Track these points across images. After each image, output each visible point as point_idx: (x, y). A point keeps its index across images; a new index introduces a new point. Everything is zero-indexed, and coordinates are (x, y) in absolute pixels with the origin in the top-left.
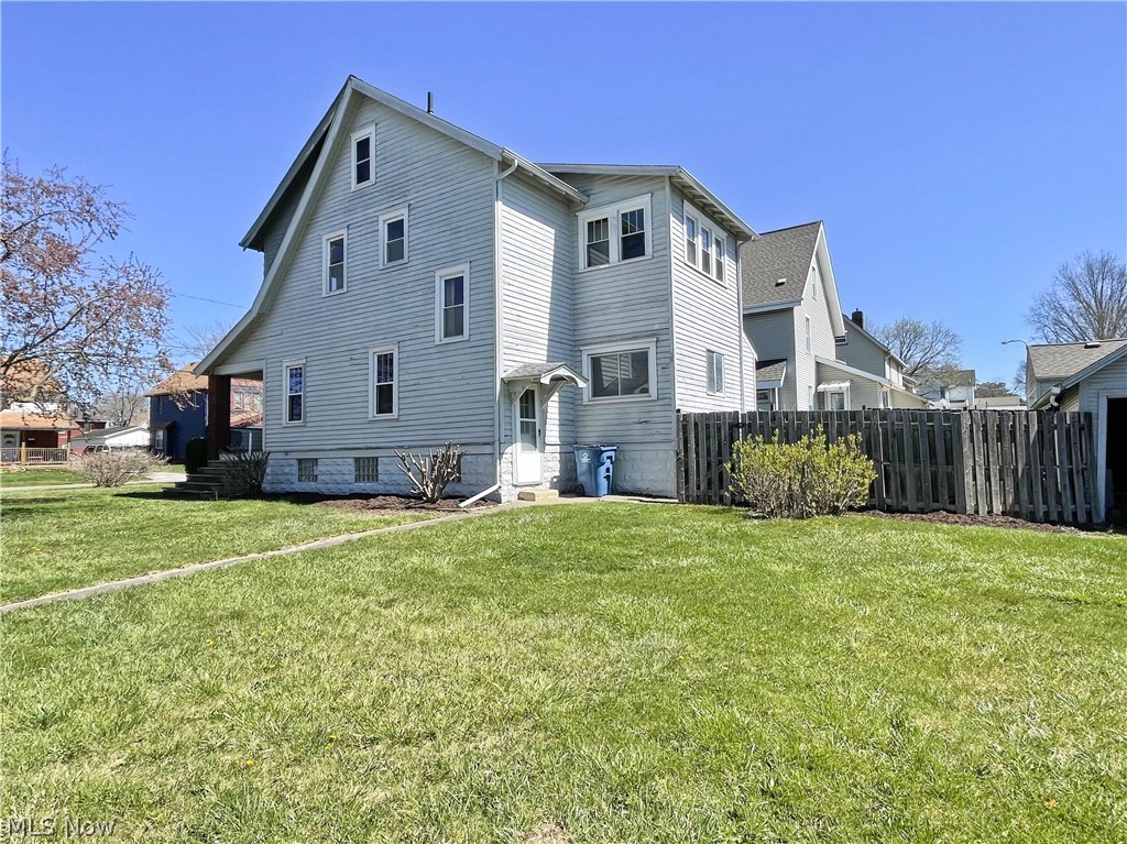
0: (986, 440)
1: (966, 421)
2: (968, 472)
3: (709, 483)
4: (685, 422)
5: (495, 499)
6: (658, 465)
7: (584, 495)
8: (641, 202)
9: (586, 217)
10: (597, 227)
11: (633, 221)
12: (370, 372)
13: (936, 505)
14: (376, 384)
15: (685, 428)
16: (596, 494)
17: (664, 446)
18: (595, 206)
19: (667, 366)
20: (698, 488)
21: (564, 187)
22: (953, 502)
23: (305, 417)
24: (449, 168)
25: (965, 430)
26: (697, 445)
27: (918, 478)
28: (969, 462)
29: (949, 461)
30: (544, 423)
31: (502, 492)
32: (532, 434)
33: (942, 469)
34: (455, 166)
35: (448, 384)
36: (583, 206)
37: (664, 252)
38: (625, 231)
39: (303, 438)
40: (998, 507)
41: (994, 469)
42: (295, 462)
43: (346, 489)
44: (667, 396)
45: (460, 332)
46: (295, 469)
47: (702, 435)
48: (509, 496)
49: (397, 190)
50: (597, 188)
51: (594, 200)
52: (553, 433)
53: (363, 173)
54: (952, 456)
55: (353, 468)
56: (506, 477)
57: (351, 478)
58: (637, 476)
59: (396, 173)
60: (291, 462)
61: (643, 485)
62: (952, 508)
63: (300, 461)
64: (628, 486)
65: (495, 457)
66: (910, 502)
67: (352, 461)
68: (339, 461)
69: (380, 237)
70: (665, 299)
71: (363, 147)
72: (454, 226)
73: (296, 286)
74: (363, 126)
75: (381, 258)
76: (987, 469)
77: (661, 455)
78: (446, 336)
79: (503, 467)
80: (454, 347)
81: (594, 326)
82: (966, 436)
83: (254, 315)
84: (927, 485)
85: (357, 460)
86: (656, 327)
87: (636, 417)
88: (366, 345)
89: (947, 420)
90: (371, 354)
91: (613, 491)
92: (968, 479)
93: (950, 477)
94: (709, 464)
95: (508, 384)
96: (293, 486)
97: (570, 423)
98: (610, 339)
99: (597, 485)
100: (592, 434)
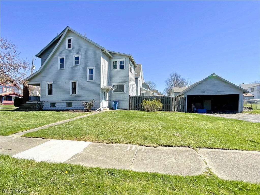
0: (174, 101)
1: (172, 98)
2: (172, 105)
3: (135, 107)
4: (131, 97)
5: (100, 110)
6: (126, 104)
7: (113, 109)
8: (123, 59)
9: (113, 60)
10: (115, 63)
11: (122, 62)
12: (71, 85)
13: (168, 110)
14: (72, 88)
15: (131, 98)
16: (116, 109)
17: (127, 101)
18: (115, 59)
19: (128, 87)
20: (133, 108)
21: (111, 55)
22: (170, 109)
23: (53, 94)
24: (91, 49)
25: (172, 99)
26: (133, 101)
27: (166, 106)
28: (172, 104)
29: (170, 104)
30: (106, 97)
31: (101, 109)
32: (105, 98)
33: (169, 105)
34: (92, 48)
35: (90, 89)
36: (113, 59)
37: (127, 69)
38: (120, 64)
39: (52, 98)
40: (175, 110)
41: (175, 105)
42: (50, 104)
43: (64, 109)
44: (128, 93)
45: (92, 79)
46: (50, 105)
47: (134, 99)
48: (102, 109)
49: (78, 51)
50: (115, 56)
51: (114, 58)
52: (107, 99)
53: (69, 46)
54: (170, 103)
55: (66, 105)
56: (102, 106)
57: (65, 106)
58: (122, 106)
59: (77, 47)
60: (49, 103)
61: (123, 108)
62: (170, 110)
63: (51, 103)
64: (120, 108)
65: (100, 102)
66: (165, 109)
67: (65, 103)
68: (62, 103)
69: (74, 59)
70: (128, 76)
71: (69, 41)
72: (91, 59)
73: (51, 66)
74: (70, 37)
75: (74, 63)
76: (174, 105)
77: (126, 103)
78: (89, 80)
79: (101, 104)
80: (91, 82)
81: (114, 80)
82: (172, 100)
83: (39, 72)
84: (167, 107)
85: (67, 103)
86: (126, 81)
87: (122, 96)
88: (70, 80)
89: (169, 98)
90: (71, 82)
91: (118, 109)
92: (172, 106)
93: (170, 106)
94: (135, 104)
95: (102, 89)
96: (49, 108)
97: (109, 97)
98: (117, 82)
99: (116, 108)
100: (114, 99)
